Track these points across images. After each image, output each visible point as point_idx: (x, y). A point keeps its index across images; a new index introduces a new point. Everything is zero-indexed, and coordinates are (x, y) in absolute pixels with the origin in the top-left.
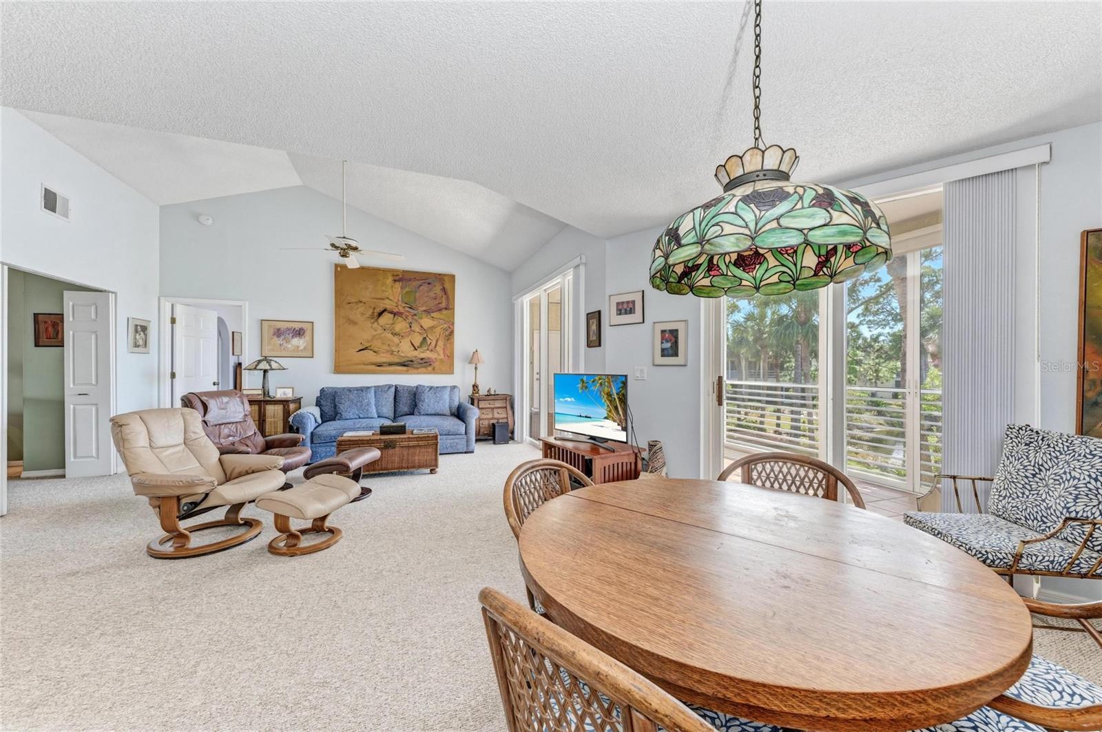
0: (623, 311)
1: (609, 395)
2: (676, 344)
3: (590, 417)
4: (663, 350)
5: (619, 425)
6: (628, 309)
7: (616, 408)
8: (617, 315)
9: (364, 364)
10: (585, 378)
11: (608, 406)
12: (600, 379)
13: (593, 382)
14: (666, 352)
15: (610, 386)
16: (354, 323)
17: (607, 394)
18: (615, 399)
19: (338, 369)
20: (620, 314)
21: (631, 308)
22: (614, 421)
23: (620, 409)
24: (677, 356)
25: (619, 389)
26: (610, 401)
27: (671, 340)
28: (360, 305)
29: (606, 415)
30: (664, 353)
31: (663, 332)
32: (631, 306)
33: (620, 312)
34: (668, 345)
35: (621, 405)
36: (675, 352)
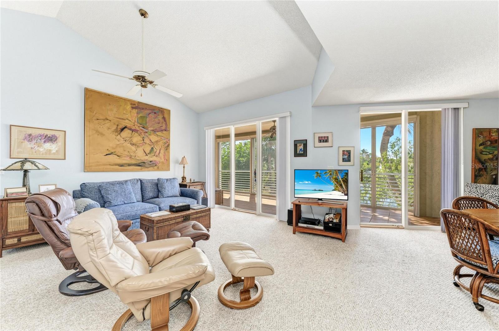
0: (322, 141)
1: (336, 179)
2: (349, 156)
3: (322, 190)
4: (343, 159)
5: (342, 193)
6: (325, 140)
7: (341, 185)
8: (319, 142)
9: (110, 165)
10: (319, 172)
11: (335, 184)
12: (330, 172)
13: (325, 173)
14: (345, 160)
15: (337, 175)
16: (102, 135)
17: (335, 179)
18: (340, 181)
19: (87, 168)
20: (320, 142)
21: (326, 140)
22: (339, 191)
23: (343, 185)
24: (350, 161)
25: (343, 176)
26: (337, 182)
27: (347, 155)
28: (107, 121)
29: (334, 189)
30: (344, 160)
31: (343, 151)
32: (326, 139)
33: (320, 141)
34: (346, 157)
35: (344, 184)
36: (349, 160)
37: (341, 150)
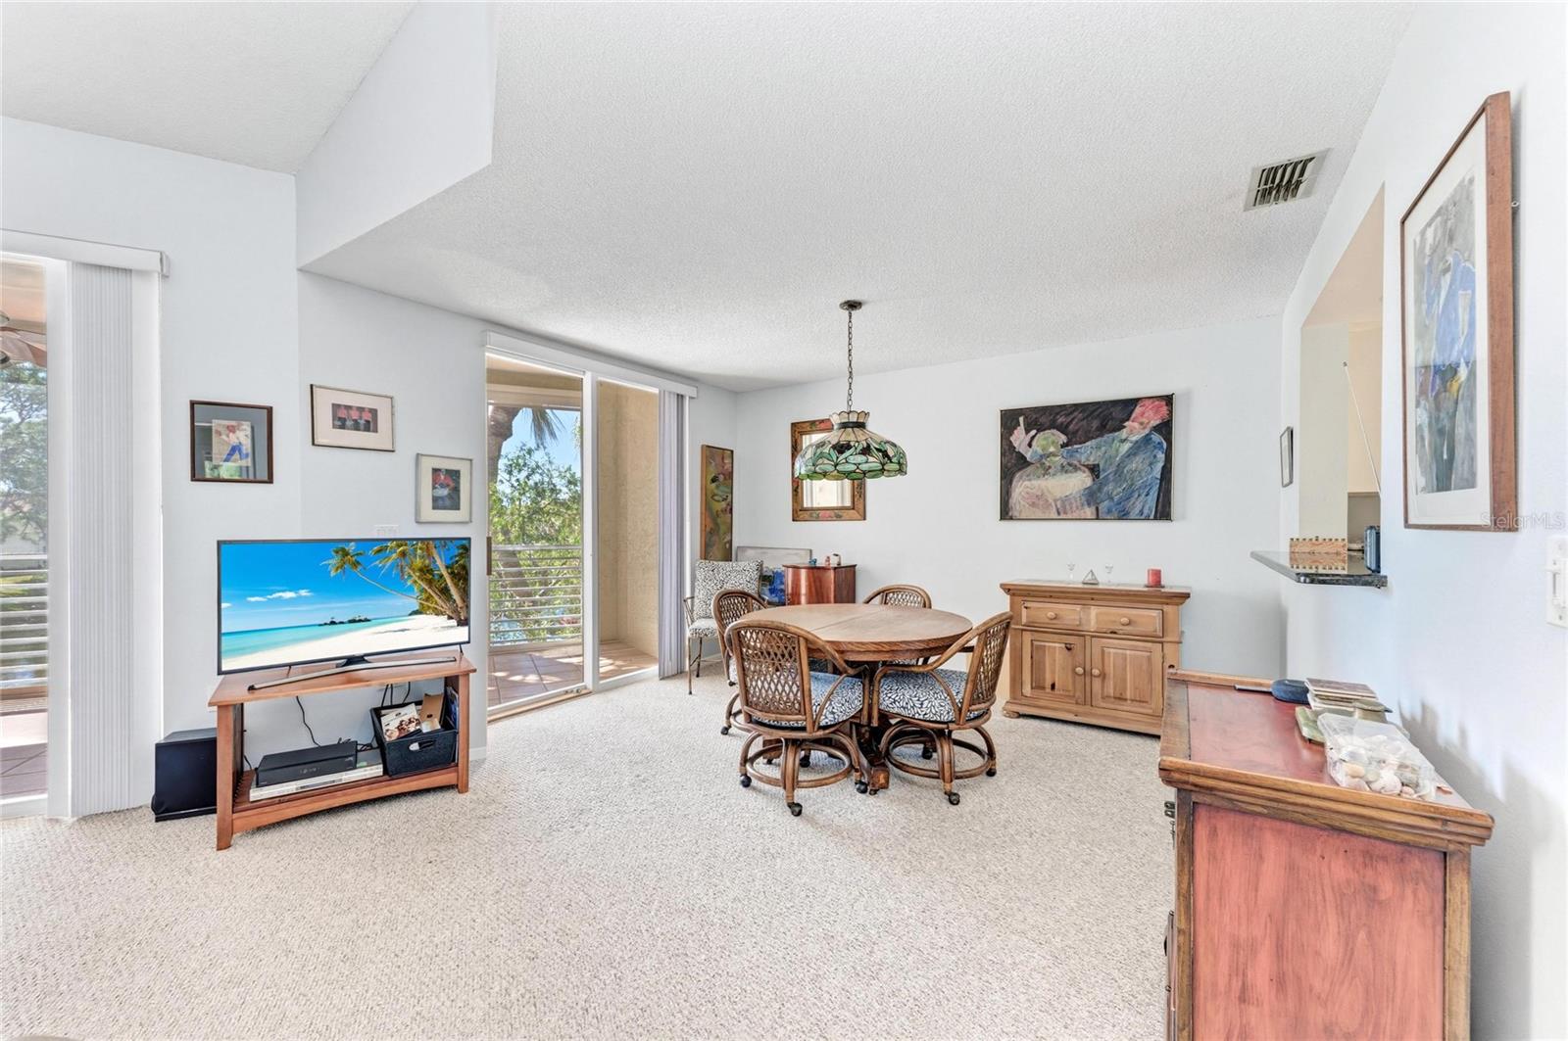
0: (349, 423)
1: (426, 572)
2: (456, 490)
3: (367, 620)
4: (435, 499)
5: (450, 618)
6: (362, 422)
7: (445, 592)
8: (334, 427)
10: (351, 548)
11: (423, 591)
12: (399, 546)
13: (379, 551)
14: (440, 502)
15: (430, 556)
17: (421, 570)
18: (441, 576)
20: (343, 427)
21: (368, 422)
22: (438, 613)
23: (453, 591)
24: (459, 509)
25: (451, 559)
26: (430, 582)
27: (448, 485)
29: (417, 608)
30: (437, 503)
31: (436, 471)
32: (367, 416)
33: (341, 423)
34: (444, 492)
35: (456, 585)
36: (455, 506)
37: (428, 465)
